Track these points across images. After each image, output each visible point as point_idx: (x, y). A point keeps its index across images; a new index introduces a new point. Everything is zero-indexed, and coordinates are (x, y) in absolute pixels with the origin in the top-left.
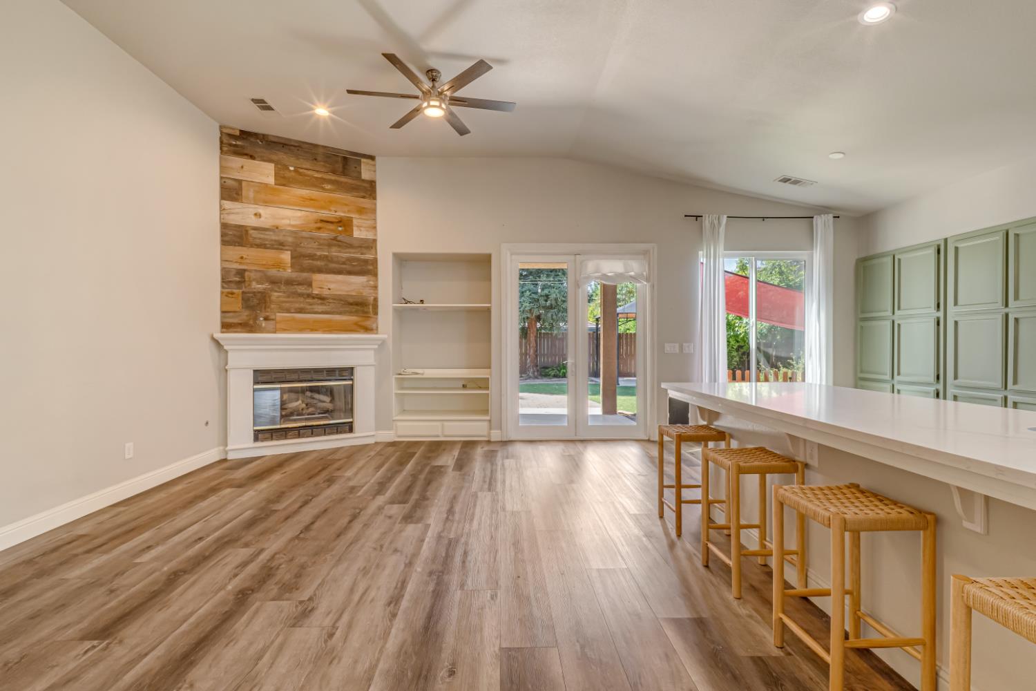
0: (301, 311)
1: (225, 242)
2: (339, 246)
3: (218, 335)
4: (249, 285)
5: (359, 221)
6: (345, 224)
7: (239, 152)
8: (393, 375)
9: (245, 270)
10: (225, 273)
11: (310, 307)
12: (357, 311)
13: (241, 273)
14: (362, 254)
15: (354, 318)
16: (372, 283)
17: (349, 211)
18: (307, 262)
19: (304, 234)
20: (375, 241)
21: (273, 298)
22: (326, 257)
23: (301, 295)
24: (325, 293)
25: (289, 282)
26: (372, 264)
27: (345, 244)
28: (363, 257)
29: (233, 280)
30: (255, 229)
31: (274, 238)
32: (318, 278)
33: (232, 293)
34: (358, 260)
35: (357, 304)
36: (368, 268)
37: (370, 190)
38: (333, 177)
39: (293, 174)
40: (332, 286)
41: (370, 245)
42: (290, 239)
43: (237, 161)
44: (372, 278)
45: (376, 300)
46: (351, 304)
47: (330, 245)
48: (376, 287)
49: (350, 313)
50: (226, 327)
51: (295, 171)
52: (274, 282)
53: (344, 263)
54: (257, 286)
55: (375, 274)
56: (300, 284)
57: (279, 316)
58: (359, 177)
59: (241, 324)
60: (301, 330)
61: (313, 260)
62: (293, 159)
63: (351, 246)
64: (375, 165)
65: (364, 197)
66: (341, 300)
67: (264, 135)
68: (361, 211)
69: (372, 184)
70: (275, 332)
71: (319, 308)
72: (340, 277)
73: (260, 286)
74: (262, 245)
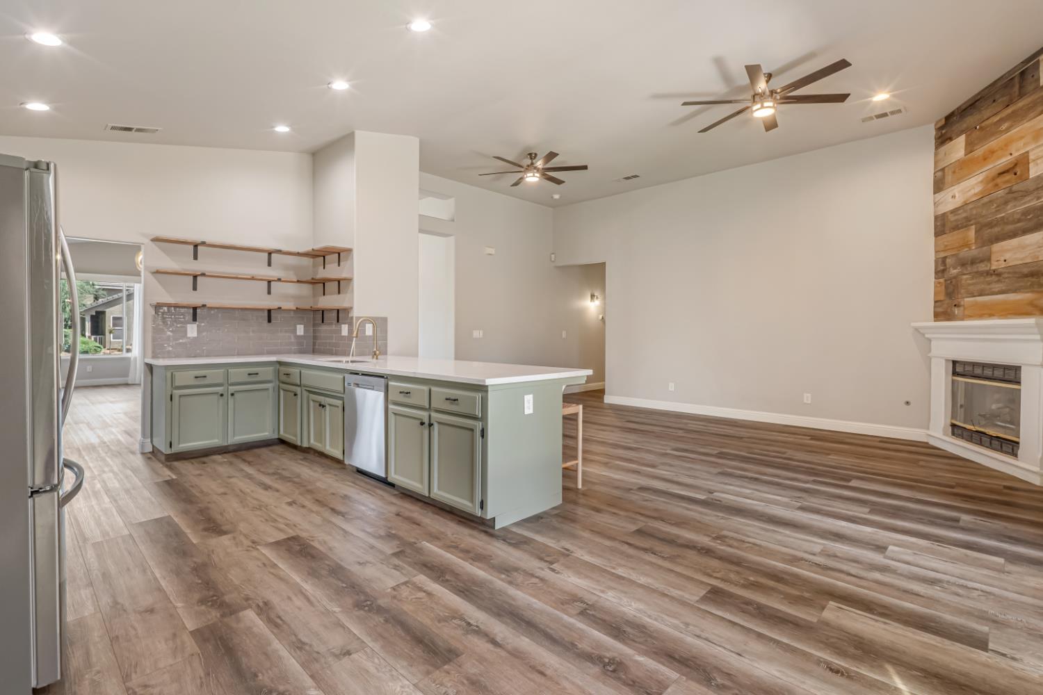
0: (981, 293)
1: (937, 233)
2: (1015, 199)
4: (949, 272)
5: (1036, 151)
6: (1022, 166)
7: (943, 140)
9: (947, 258)
10: (937, 263)
11: (988, 287)
12: (1032, 285)
13: (944, 261)
14: (1038, 199)
15: (1027, 296)
17: (1025, 145)
18: (987, 232)
19: (987, 199)
21: (963, 282)
22: (1003, 218)
23: (981, 274)
24: (1001, 266)
25: (973, 262)
27: (1021, 194)
28: (1038, 204)
29: (941, 268)
30: (952, 212)
31: (964, 215)
32: (996, 248)
33: (940, 283)
34: (1033, 209)
35: (1032, 274)
38: (1010, 110)
39: (980, 133)
40: (1007, 256)
42: (975, 211)
43: (943, 150)
46: (1026, 276)
47: (1006, 202)
49: (1023, 290)
50: (936, 316)
51: (981, 127)
52: (963, 264)
53: (1019, 221)
56: (982, 260)
57: (968, 300)
59: (944, 313)
60: (981, 316)
61: (991, 228)
62: (976, 117)
63: (1026, 193)
66: (1014, 273)
68: (1037, 135)
70: (962, 319)
71: (997, 287)
72: (1014, 242)
73: (955, 271)
74: (956, 227)
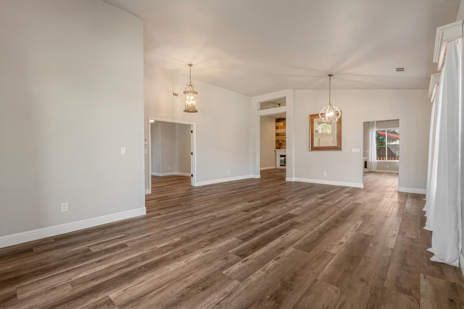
3: (275, 150)
9: (279, 140)
10: (276, 140)
21: (283, 144)
30: (281, 133)
33: (277, 143)
43: (278, 123)
50: (276, 148)
52: (283, 141)
67: (282, 118)
74: (281, 136)
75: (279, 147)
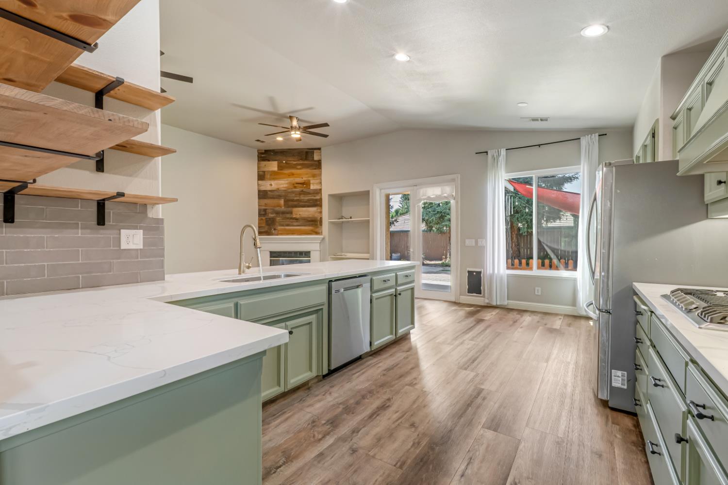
0: (288, 225)
1: (260, 198)
2: (304, 194)
4: (268, 215)
5: (314, 181)
6: (307, 184)
7: (264, 159)
8: (329, 255)
9: (266, 209)
10: (260, 210)
11: (292, 223)
12: (312, 225)
13: (265, 210)
14: (315, 196)
15: (310, 228)
16: (319, 210)
17: (309, 177)
18: (290, 203)
19: (289, 190)
20: (321, 190)
21: (277, 220)
22: (298, 200)
23: (288, 218)
24: (298, 216)
25: (283, 213)
26: (319, 201)
27: (307, 193)
28: (315, 198)
29: (262, 213)
30: (270, 191)
31: (277, 194)
32: (295, 210)
33: (262, 219)
34: (313, 200)
35: (312, 221)
36: (318, 203)
37: (318, 165)
38: (301, 162)
39: (285, 164)
40: (301, 213)
41: (319, 192)
42: (283, 194)
43: (263, 163)
44: (319, 208)
45: (321, 218)
46: (309, 221)
47: (300, 194)
48: (321, 212)
49: (309, 225)
50: (260, 233)
51: (286, 162)
52: (277, 213)
53: (306, 202)
54: (271, 216)
55: (321, 206)
56: (287, 213)
57: (279, 228)
58: (313, 160)
59: (264, 232)
60: (288, 234)
61: (293, 202)
62: (285, 158)
63: (309, 193)
64: (321, 152)
65: (315, 169)
66: (304, 219)
67: (273, 150)
68: (314, 176)
69: (319, 162)
70: (277, 235)
71: (295, 224)
72: (304, 209)
73: (272, 215)
74: (273, 198)
75: (266, 229)
